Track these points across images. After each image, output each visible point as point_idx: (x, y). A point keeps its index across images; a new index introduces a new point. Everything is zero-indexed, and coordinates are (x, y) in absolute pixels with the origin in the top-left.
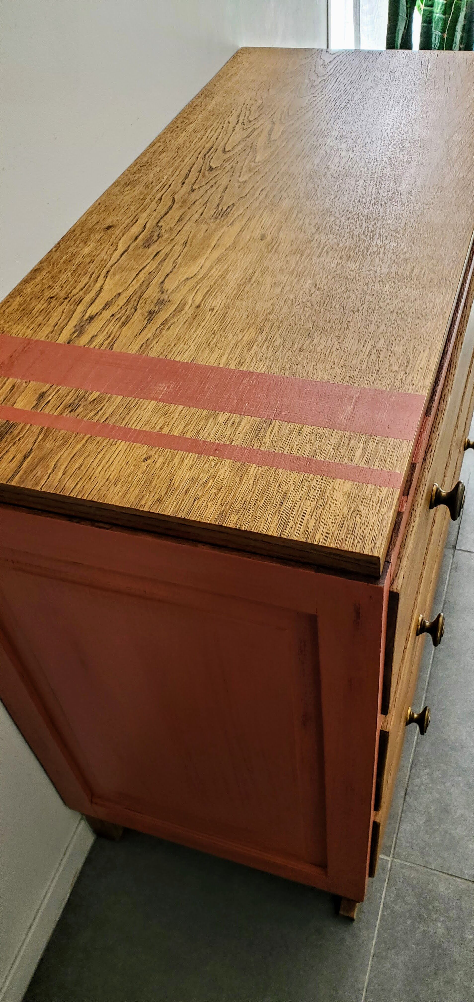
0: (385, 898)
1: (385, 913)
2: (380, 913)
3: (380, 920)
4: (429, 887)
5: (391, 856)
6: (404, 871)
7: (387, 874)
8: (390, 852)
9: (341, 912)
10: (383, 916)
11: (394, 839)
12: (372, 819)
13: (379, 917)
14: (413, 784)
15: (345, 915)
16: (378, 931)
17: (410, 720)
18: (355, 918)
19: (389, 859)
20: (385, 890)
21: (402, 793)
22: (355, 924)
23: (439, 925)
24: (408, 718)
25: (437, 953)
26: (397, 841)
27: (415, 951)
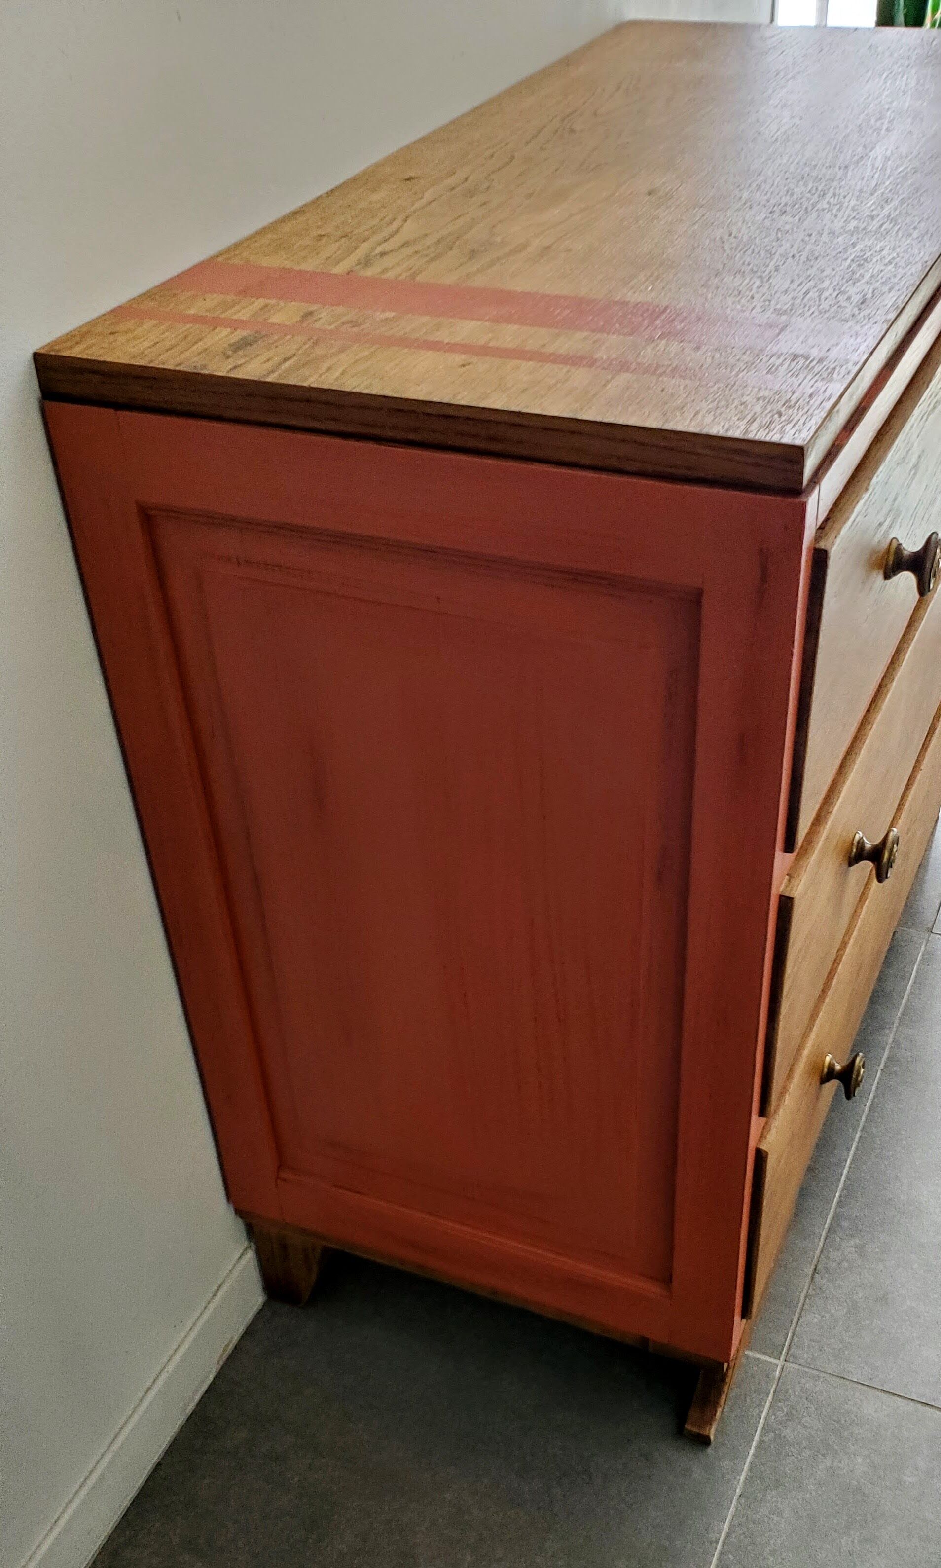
0: (766, 1418)
1: (766, 1439)
2: (756, 1438)
3: (756, 1448)
4: (847, 1407)
5: (782, 1358)
6: (803, 1381)
7: (773, 1383)
8: (781, 1353)
9: (688, 1427)
10: (761, 1442)
11: (790, 1335)
12: (752, 1145)
13: (754, 1444)
14: (827, 1258)
15: (695, 1430)
16: (751, 1463)
17: (829, 1075)
18: (712, 1437)
19: (780, 1363)
20: (768, 1405)
21: (809, 1270)
22: (710, 1450)
23: (860, 1460)
24: (826, 1070)
25: (853, 1499)
26: (795, 1337)
27: (814, 1493)
